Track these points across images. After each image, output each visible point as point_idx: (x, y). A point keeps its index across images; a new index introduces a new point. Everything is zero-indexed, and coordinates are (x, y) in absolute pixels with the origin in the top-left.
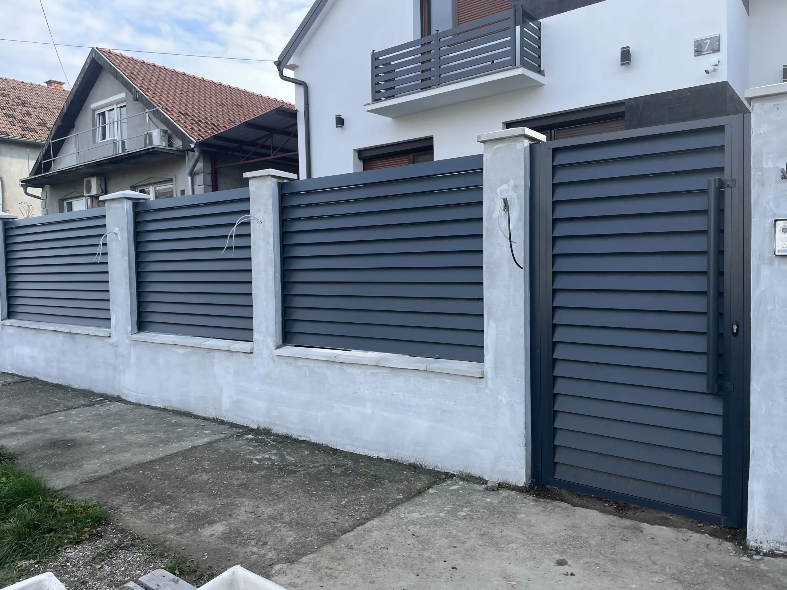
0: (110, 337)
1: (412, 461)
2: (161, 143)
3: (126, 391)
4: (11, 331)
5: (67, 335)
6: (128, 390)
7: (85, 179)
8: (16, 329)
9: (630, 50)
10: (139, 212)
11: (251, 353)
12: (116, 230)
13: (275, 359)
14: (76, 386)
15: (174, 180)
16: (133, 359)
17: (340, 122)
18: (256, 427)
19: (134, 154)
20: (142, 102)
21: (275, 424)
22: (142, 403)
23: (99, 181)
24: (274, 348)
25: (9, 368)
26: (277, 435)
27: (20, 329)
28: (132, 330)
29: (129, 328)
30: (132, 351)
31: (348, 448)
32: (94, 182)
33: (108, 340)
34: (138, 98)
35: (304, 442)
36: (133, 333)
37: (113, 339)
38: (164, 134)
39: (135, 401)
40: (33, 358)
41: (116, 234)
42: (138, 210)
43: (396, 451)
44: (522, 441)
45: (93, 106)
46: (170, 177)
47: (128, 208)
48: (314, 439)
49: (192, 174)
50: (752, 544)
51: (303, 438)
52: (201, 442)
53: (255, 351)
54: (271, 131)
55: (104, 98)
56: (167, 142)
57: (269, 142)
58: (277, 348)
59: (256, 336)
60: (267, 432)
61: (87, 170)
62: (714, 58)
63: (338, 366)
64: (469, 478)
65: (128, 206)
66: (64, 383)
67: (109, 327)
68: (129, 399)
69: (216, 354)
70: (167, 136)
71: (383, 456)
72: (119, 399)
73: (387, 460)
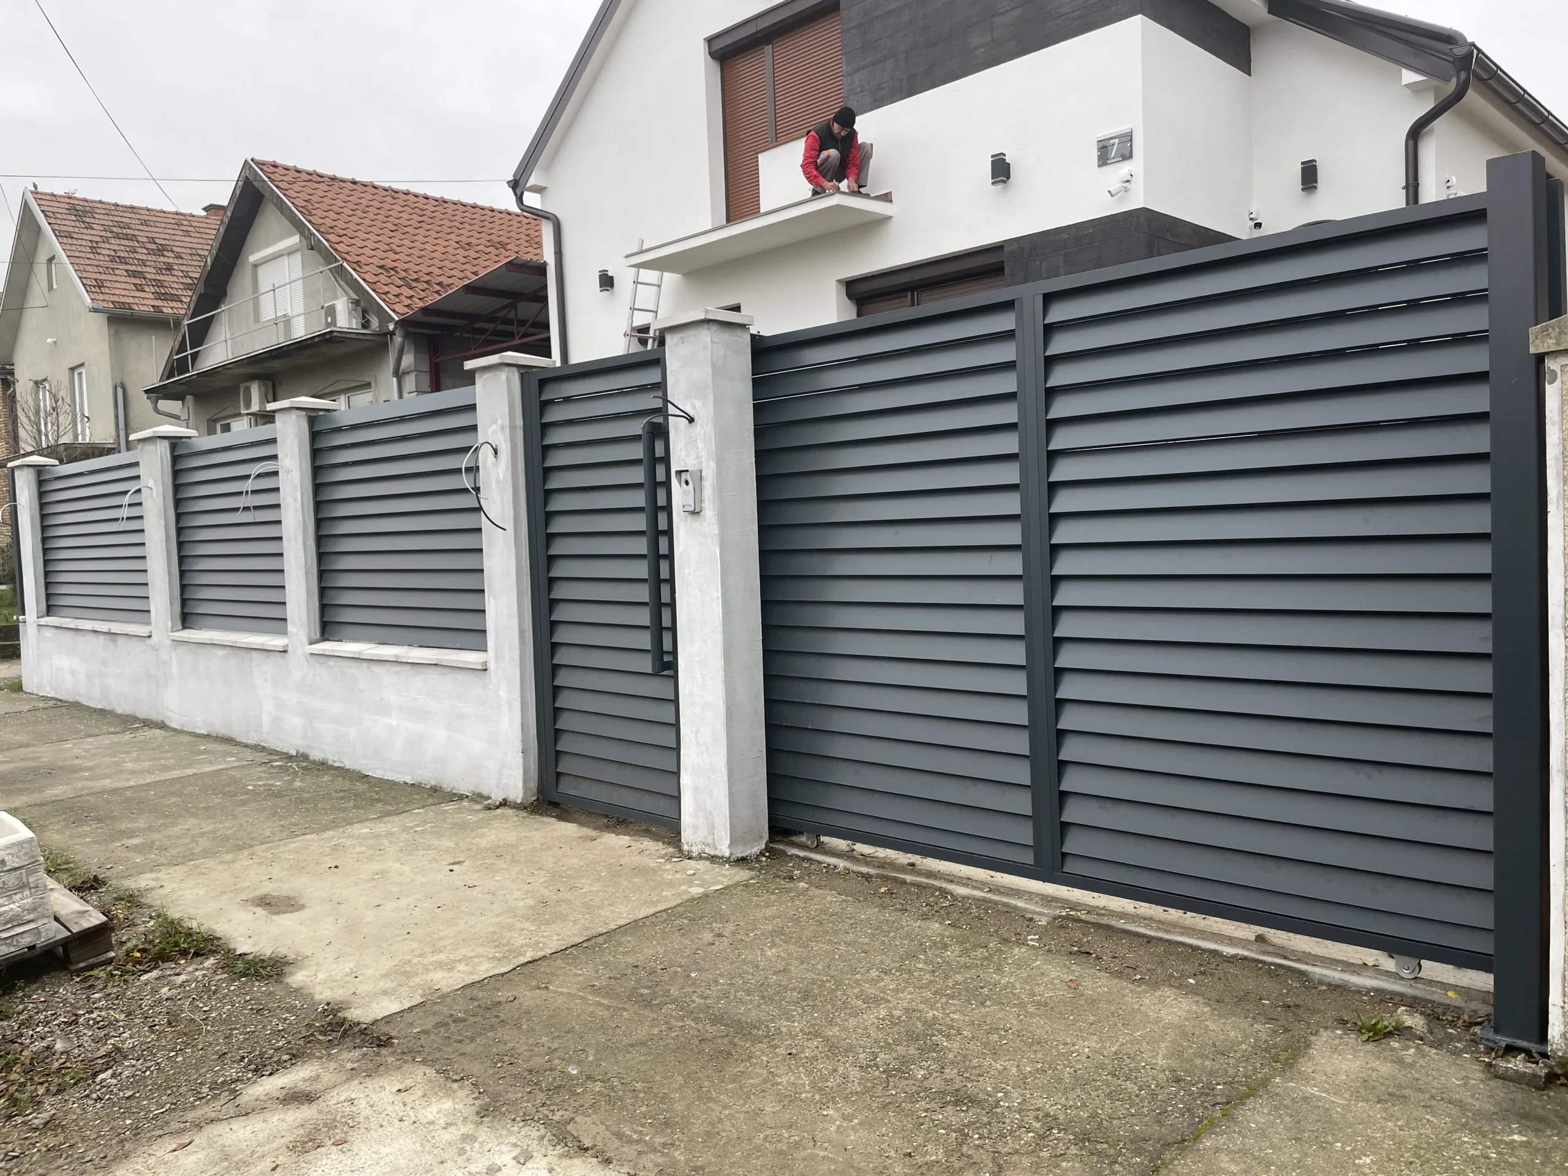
0: (150, 637)
1: (433, 783)
2: (350, 322)
3: (169, 714)
4: (48, 633)
5: (108, 637)
6: (172, 712)
7: (241, 385)
8: (54, 631)
9: (1006, 158)
10: (180, 456)
11: (285, 651)
12: (151, 483)
13: (309, 658)
14: (120, 711)
15: (373, 384)
16: (175, 668)
17: (607, 282)
18: (294, 754)
19: (304, 343)
20: (320, 252)
21: (311, 747)
22: (186, 729)
23: (263, 388)
24: (307, 643)
25: (48, 689)
26: (314, 762)
27: (59, 631)
28: (172, 627)
29: (169, 624)
30: (174, 654)
31: (378, 774)
32: (255, 390)
33: (148, 641)
34: (314, 247)
35: (338, 768)
36: (174, 629)
37: (155, 638)
38: (354, 305)
39: (179, 728)
40: (73, 673)
41: (151, 489)
42: (177, 453)
43: (419, 772)
44: (519, 746)
45: (253, 258)
46: (368, 380)
47: (163, 451)
48: (348, 764)
49: (399, 374)
50: (685, 847)
51: (337, 764)
52: (207, 769)
53: (290, 650)
54: (515, 296)
55: (268, 245)
56: (360, 320)
57: (512, 315)
58: (311, 643)
59: (291, 628)
60: (305, 757)
61: (242, 370)
62: (1123, 170)
63: (365, 664)
64: (479, 798)
65: (164, 447)
66: (108, 707)
67: (149, 623)
68: (174, 725)
69: (255, 654)
70: (359, 309)
71: (409, 780)
72: (162, 726)
73: (412, 785)
